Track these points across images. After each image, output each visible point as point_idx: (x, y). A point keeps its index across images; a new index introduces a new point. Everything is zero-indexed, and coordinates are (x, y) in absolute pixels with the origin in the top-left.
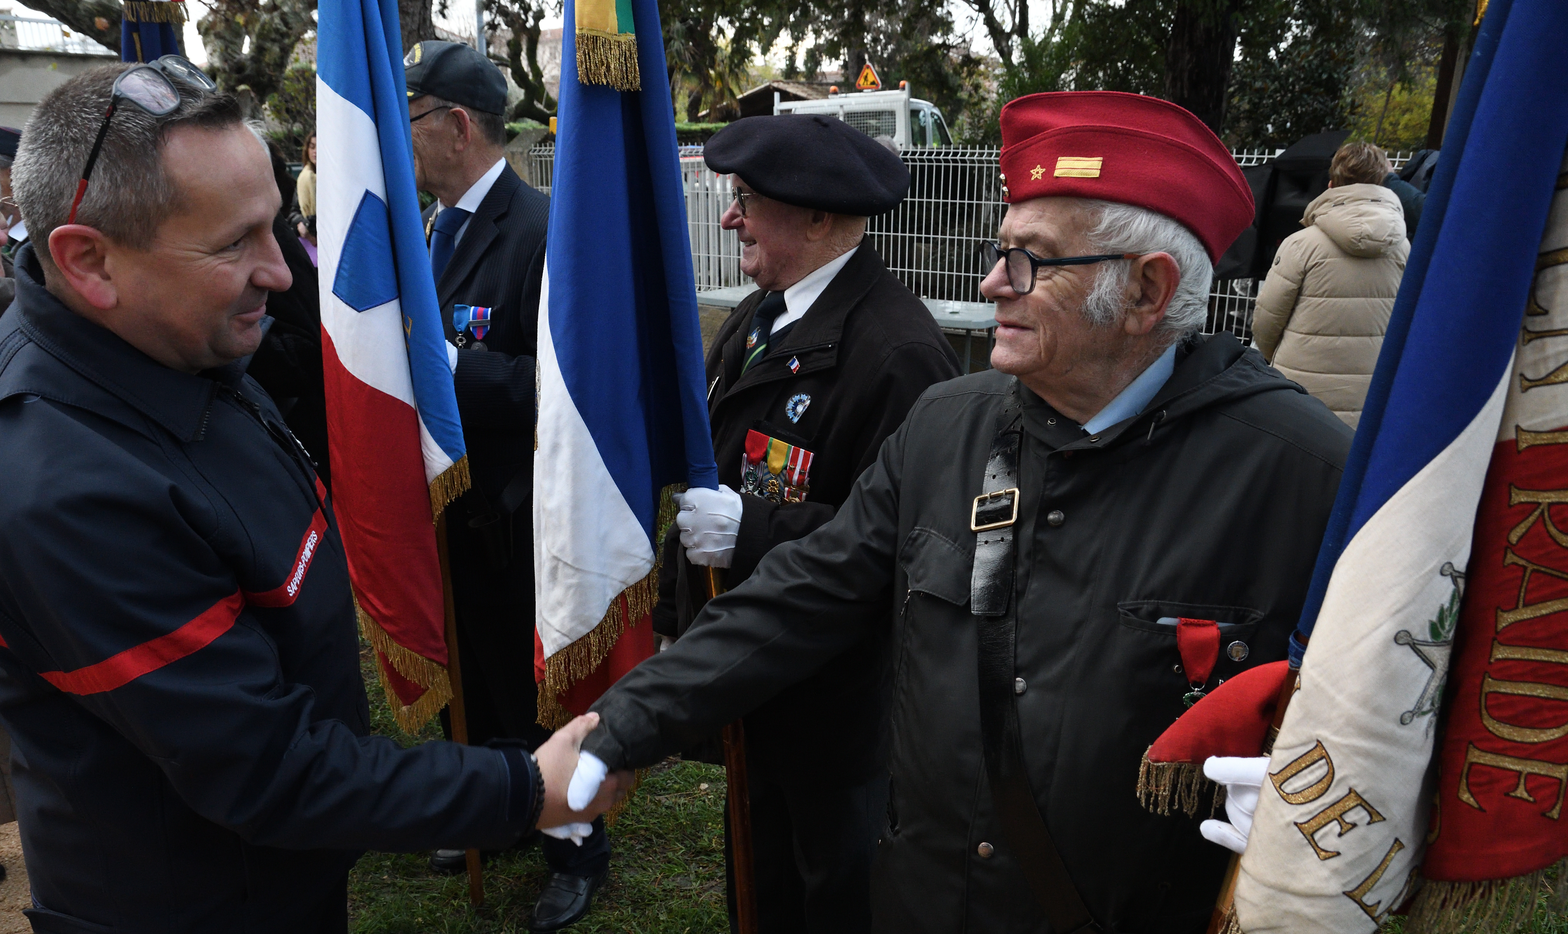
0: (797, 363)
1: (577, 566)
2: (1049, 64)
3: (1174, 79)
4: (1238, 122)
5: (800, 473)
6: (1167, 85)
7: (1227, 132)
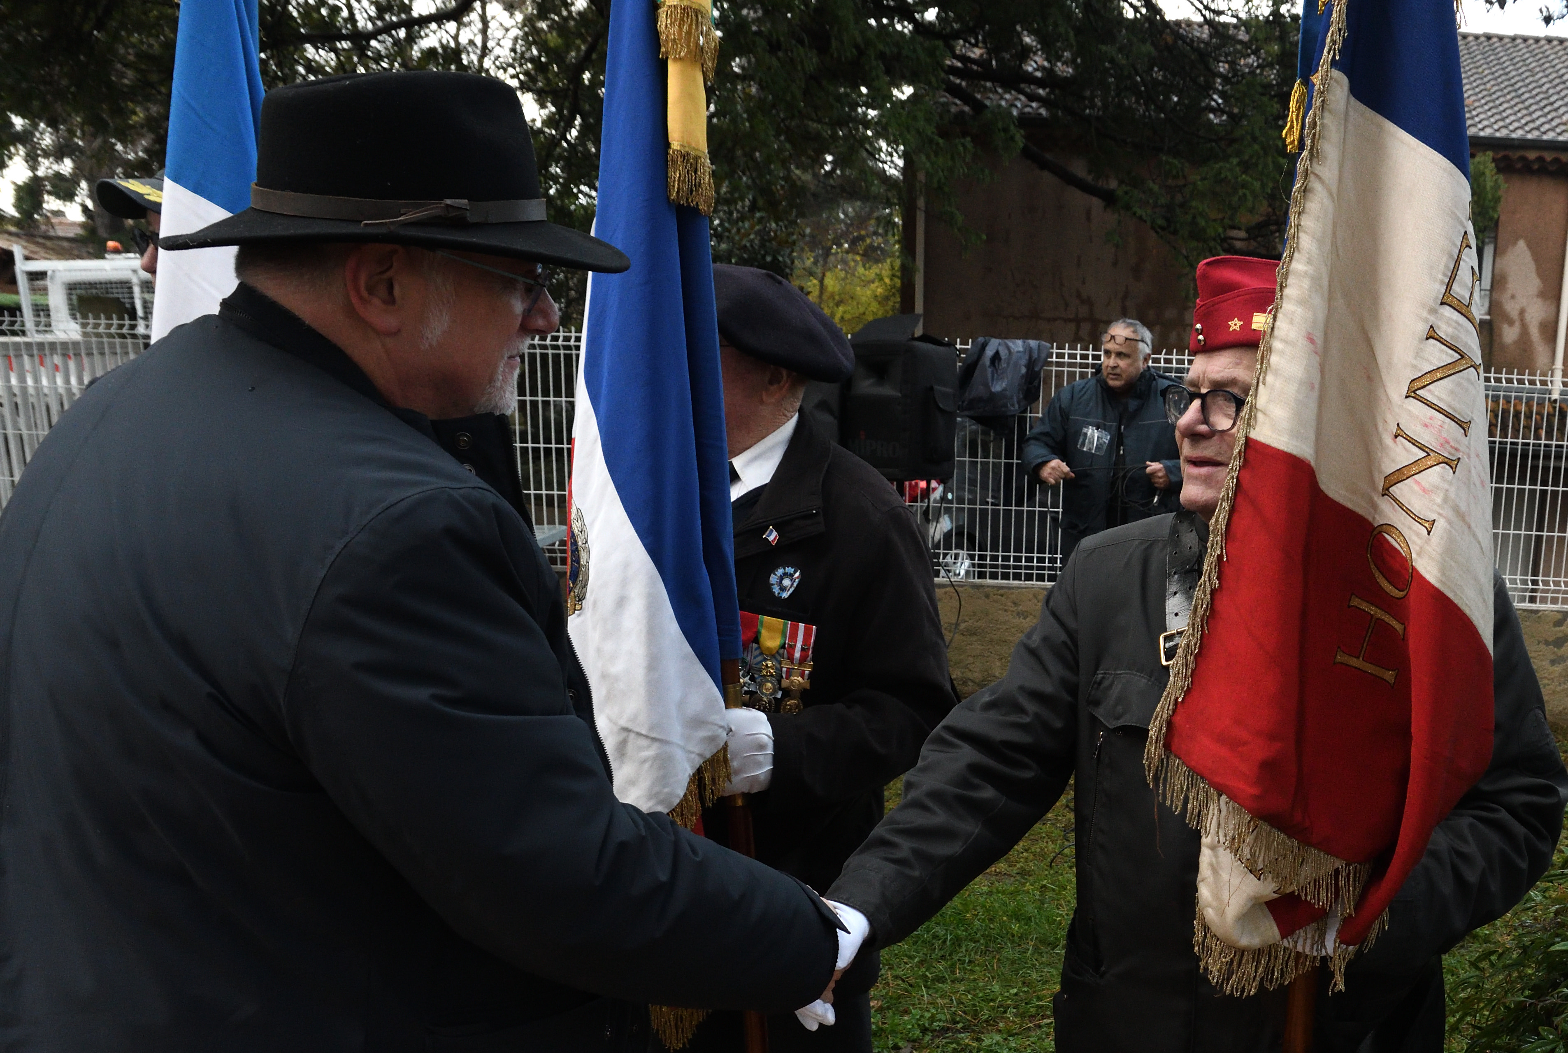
1: (653, 736)
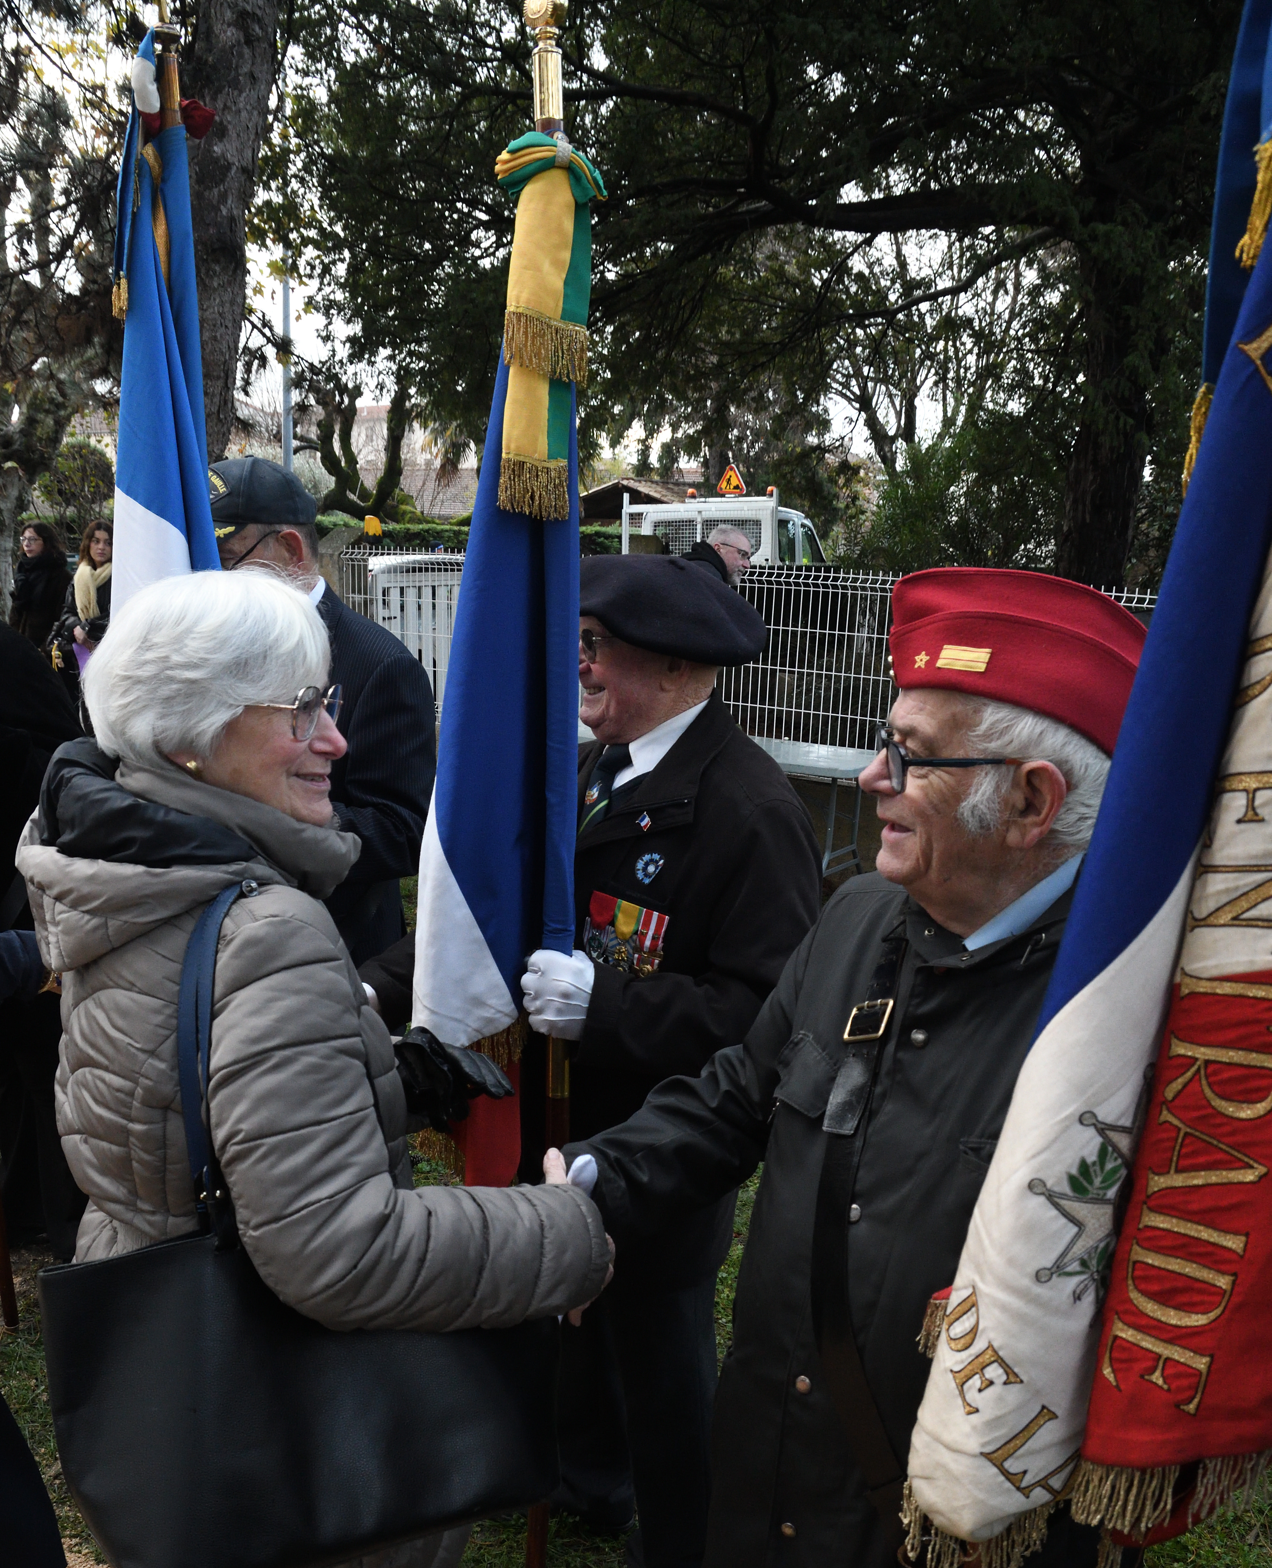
0: (647, 819)
2: (937, 475)
3: (1075, 501)
4: (1147, 550)
5: (653, 938)
6: (1068, 508)
7: (1134, 561)
